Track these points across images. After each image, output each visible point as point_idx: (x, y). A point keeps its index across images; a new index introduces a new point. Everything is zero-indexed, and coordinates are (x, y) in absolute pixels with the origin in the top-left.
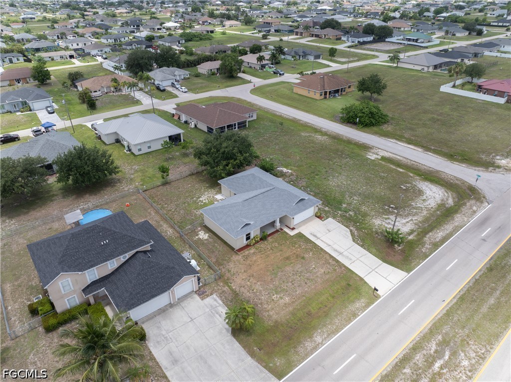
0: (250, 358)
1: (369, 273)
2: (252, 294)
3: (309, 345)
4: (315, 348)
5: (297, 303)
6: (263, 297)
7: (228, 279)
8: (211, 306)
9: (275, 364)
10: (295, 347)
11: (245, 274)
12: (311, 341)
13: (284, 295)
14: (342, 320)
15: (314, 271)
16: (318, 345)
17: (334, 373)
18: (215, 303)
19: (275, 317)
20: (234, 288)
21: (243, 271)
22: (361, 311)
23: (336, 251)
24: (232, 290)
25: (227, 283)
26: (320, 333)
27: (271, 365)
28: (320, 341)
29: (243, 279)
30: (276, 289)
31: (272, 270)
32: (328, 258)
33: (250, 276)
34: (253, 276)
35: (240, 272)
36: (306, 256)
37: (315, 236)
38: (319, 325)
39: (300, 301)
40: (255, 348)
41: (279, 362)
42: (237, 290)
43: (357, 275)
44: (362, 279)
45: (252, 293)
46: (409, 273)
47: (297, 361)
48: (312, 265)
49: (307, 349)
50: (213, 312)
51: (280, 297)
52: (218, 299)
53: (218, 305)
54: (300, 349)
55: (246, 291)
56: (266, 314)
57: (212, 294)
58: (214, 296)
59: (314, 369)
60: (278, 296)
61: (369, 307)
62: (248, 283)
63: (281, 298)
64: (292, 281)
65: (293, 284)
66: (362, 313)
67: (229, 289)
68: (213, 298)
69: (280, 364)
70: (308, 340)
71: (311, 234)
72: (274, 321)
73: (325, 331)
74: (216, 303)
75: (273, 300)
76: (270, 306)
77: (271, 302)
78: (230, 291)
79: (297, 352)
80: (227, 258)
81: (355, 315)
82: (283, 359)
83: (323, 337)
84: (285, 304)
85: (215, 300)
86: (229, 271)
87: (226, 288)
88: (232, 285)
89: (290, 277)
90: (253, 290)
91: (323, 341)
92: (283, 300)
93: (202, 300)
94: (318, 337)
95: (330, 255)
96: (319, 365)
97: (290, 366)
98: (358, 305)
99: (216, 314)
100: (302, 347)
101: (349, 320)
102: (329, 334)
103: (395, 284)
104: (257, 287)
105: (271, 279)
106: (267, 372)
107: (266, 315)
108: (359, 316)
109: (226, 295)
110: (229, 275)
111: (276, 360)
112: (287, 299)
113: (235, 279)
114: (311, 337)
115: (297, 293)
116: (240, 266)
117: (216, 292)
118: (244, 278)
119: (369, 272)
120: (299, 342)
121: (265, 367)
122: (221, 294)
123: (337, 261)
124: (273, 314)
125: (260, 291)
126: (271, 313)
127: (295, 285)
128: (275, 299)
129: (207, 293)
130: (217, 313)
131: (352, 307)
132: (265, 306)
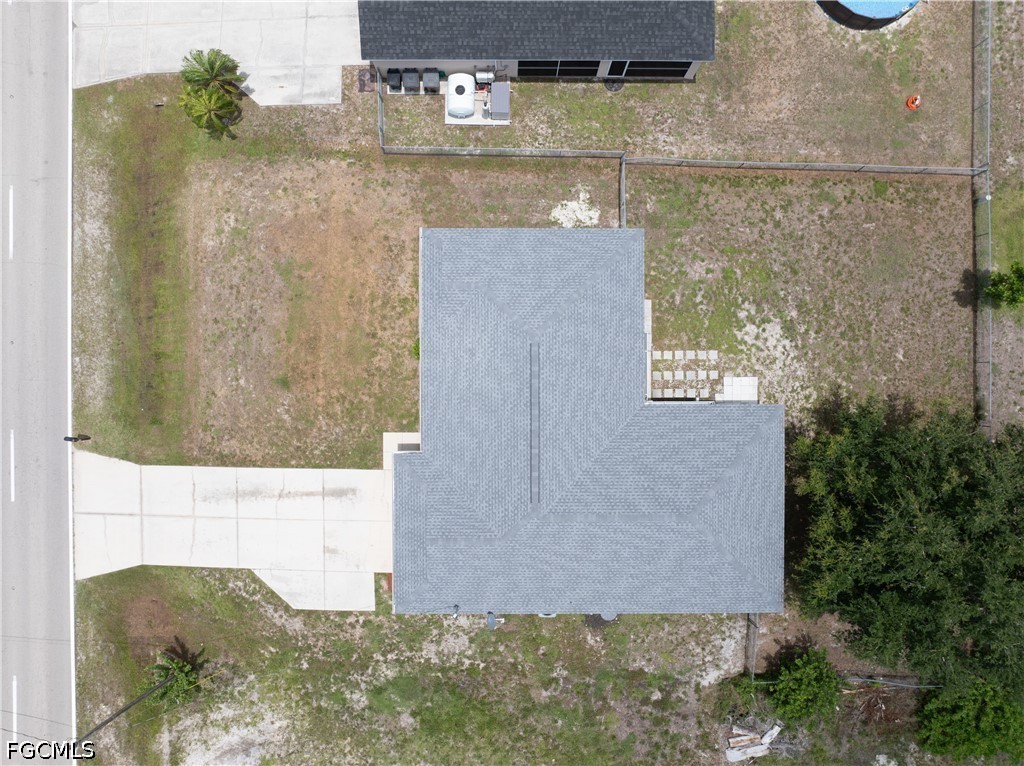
0: (148, 72)
1: (141, 494)
2: (278, 181)
3: (97, 200)
4: (79, 203)
5: (192, 258)
6: (250, 194)
7: (368, 165)
8: (313, 77)
9: (108, 108)
10: (112, 172)
11: (343, 207)
12: (99, 211)
13: (221, 243)
14: (93, 310)
15: (231, 372)
16: (83, 215)
17: (12, 187)
18: (316, 89)
19: (195, 187)
20: (333, 162)
21: (355, 209)
22: (78, 368)
23: (255, 493)
24: (330, 154)
25: (359, 156)
26: (102, 244)
27: (110, 99)
28: (86, 227)
29: (333, 193)
30: (245, 238)
31: (304, 274)
32: (251, 451)
33: (325, 210)
34: (320, 218)
35: (357, 202)
36: (286, 398)
37: (340, 493)
38: (119, 259)
39: (192, 271)
40: (164, 99)
41: (110, 119)
42: (321, 165)
43: (159, 462)
44: (141, 460)
45: (281, 184)
46: (76, 582)
47: (84, 151)
48: (247, 381)
49: (92, 189)
50: (295, 71)
51: (223, 231)
52: (323, 101)
53: (304, 93)
54: (100, 177)
55: (298, 175)
56: (213, 172)
57: (345, 98)
58: (336, 99)
59: (46, 162)
60: (226, 228)
61: (74, 394)
62: (312, 195)
63: (219, 232)
64: (238, 292)
65: (231, 288)
66: (73, 367)
67: (336, 148)
68: (331, 94)
69: (102, 116)
70: (106, 210)
71: (354, 491)
72: (191, 179)
73: (99, 256)
74: (312, 90)
75: (228, 210)
76: (220, 193)
77: (227, 203)
78: (327, 146)
79: (102, 166)
80: (430, 207)
81: (80, 348)
82: (108, 130)
83: (89, 240)
84: (203, 230)
85: (322, 94)
86: (386, 184)
87: (343, 143)
88: (344, 164)
89: (252, 297)
90: (285, 190)
91: (83, 231)
92: (212, 231)
93: (344, 68)
94: (99, 232)
95: (254, 464)
96: (44, 178)
97: (85, 128)
98: (98, 383)
99: (286, 72)
100: (103, 183)
101: (79, 324)
102: (86, 257)
103: (77, 517)
104: (284, 203)
105: (277, 250)
106: (103, 81)
107: (210, 172)
108: (74, 354)
109: (322, 129)
110: (376, 176)
111: (116, 119)
112: (209, 242)
113: (352, 180)
114: (108, 218)
115: (208, 279)
116: (377, 216)
117: (347, 113)
118: (335, 197)
119: (144, 499)
120: (114, 190)
121: (113, 84)
122: (334, 120)
123: (223, 460)
124: (201, 186)
125: (269, 202)
126: (207, 184)
127: (227, 292)
128: (226, 216)
129: (356, 90)
130: (286, 76)
131: (103, 363)
132: (228, 184)
